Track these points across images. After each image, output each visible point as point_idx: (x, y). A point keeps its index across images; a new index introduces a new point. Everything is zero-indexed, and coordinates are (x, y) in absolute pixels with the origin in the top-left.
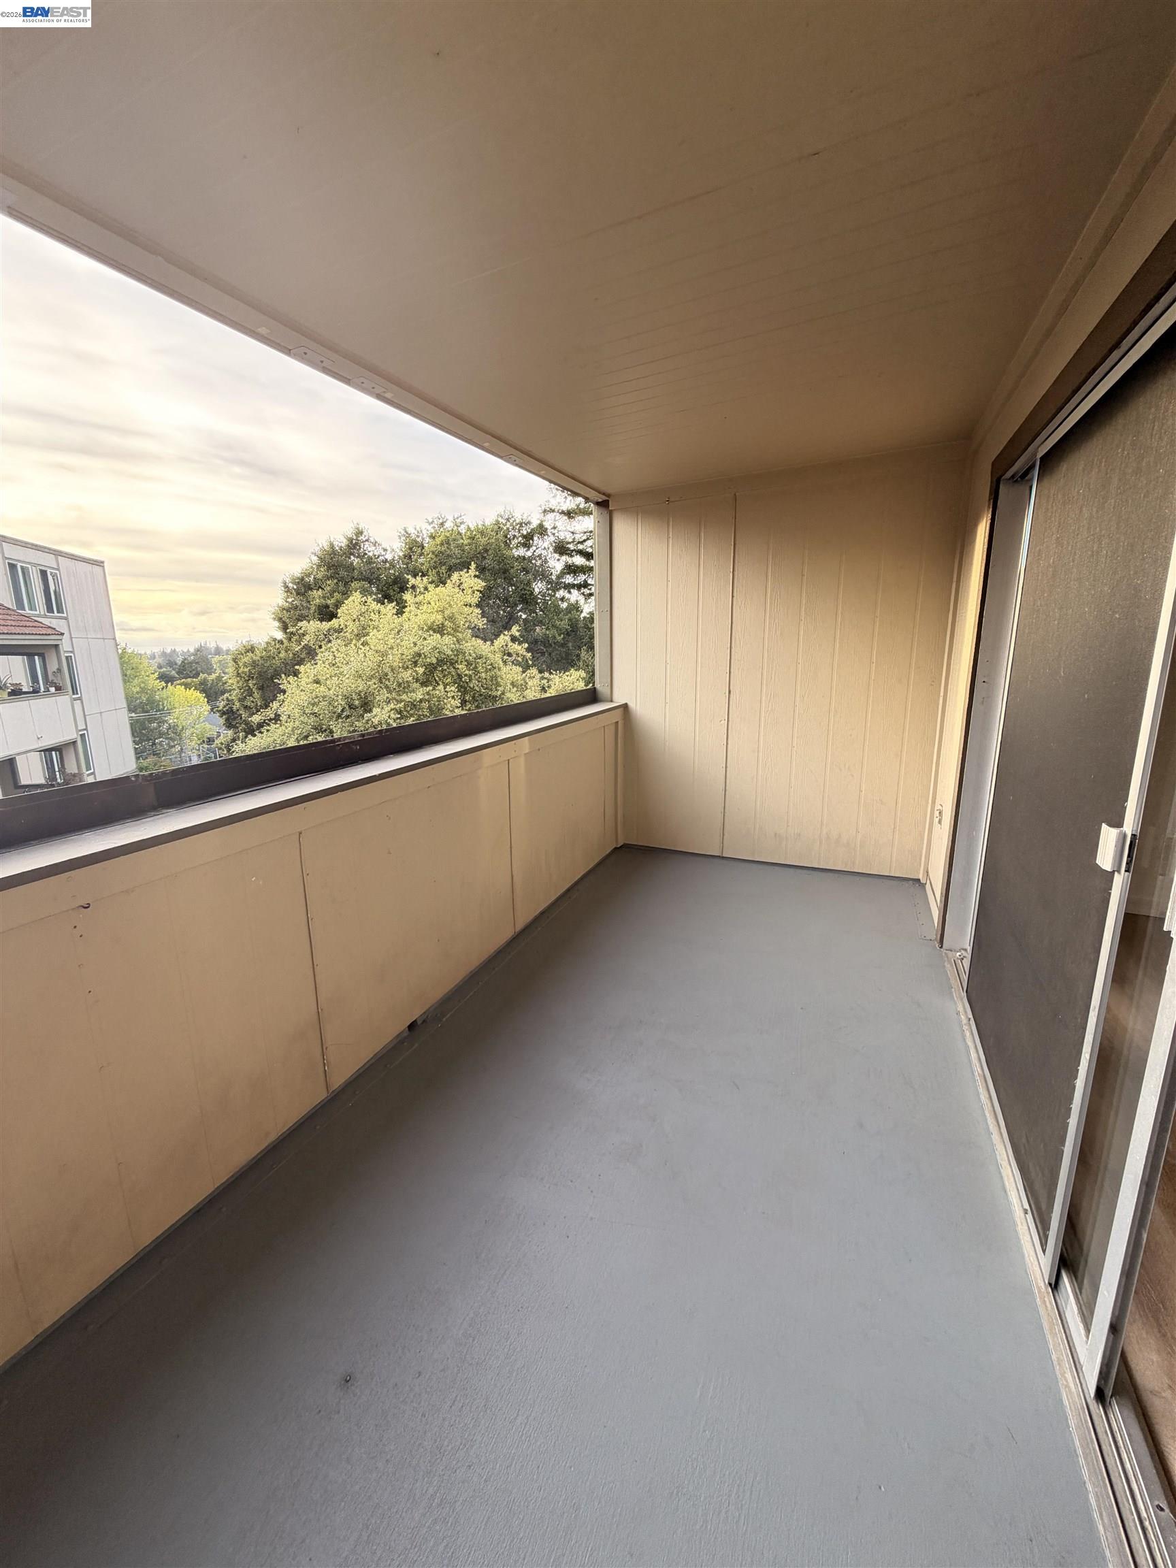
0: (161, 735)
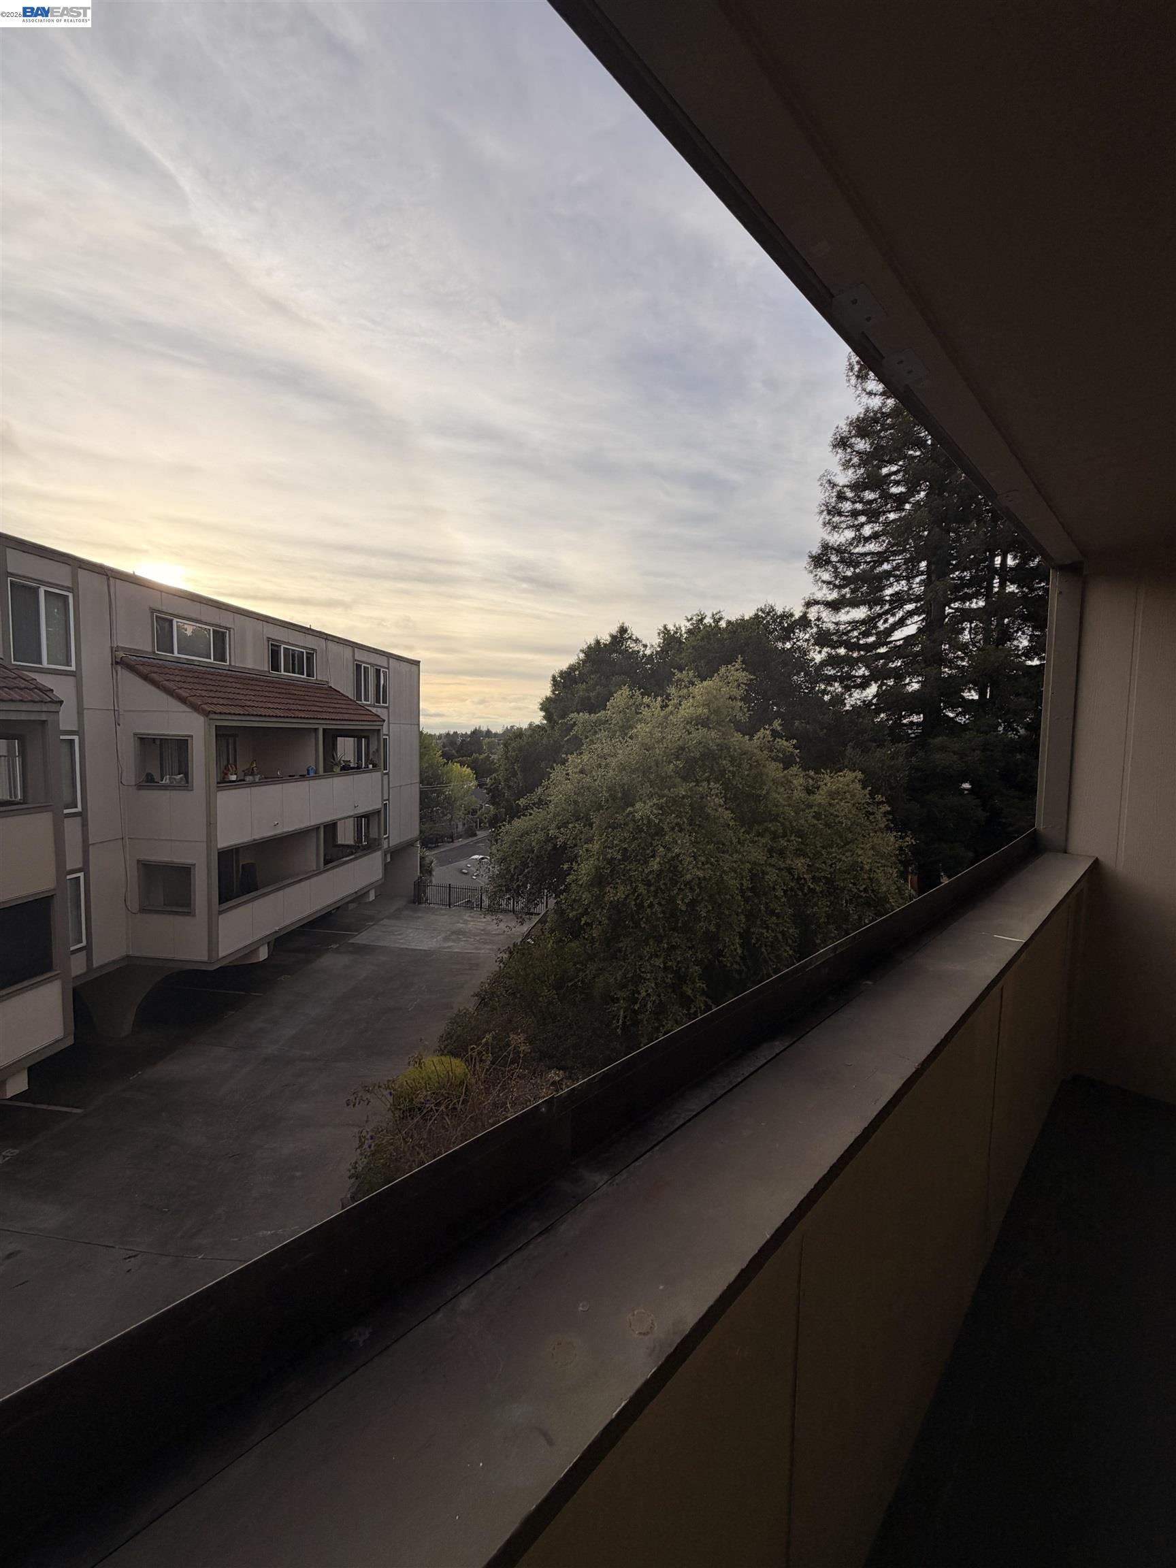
0: (438, 804)
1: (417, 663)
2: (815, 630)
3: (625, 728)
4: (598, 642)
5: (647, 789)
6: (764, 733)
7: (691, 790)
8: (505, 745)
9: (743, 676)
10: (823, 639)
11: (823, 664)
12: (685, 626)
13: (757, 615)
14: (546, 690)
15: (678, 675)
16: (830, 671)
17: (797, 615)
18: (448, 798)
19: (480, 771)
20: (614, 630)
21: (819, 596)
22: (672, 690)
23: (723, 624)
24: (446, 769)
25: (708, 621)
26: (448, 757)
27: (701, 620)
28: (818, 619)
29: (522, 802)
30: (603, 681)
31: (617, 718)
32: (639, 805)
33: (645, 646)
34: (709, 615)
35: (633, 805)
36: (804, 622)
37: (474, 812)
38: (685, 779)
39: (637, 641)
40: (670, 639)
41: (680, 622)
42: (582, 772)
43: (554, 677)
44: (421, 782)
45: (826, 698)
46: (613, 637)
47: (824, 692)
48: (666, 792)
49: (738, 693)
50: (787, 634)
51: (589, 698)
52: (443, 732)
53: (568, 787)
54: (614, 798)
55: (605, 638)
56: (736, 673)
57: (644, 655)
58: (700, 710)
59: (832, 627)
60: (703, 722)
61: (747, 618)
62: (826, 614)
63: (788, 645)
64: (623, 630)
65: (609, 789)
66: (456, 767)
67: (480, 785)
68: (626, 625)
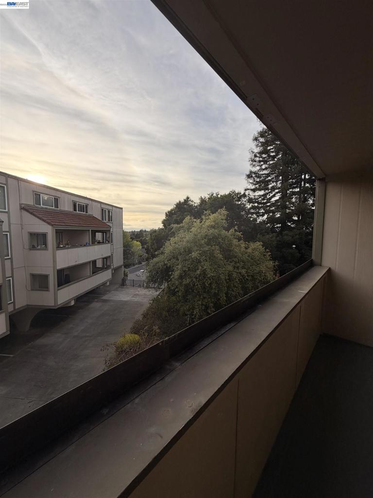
1: (122, 208)
2: (248, 198)
3: (189, 229)
4: (180, 202)
5: (196, 248)
6: (232, 230)
7: (209, 248)
8: (151, 235)
9: (226, 213)
10: (250, 201)
11: (250, 208)
12: (207, 196)
13: (230, 193)
14: (164, 217)
15: (205, 212)
16: (252, 211)
17: (242, 193)
18: (132, 252)
19: (143, 243)
20: (185, 198)
21: (249, 187)
22: (203, 217)
23: (219, 196)
24: (132, 242)
25: (215, 195)
26: (132, 239)
27: (212, 195)
28: (249, 195)
29: (156, 253)
30: (182, 214)
31: (186, 226)
32: (193, 253)
33: (195, 203)
34: (215, 193)
35: (191, 253)
36: (244, 195)
37: (141, 256)
38: (208, 245)
39: (192, 201)
40: (203, 201)
41: (206, 195)
42: (175, 243)
43: (166, 213)
44: (124, 247)
45: (251, 219)
46: (185, 200)
47: (251, 217)
48: (202, 249)
49: (224, 218)
50: (239, 199)
51: (177, 220)
52: (131, 231)
53: (171, 248)
54: (185, 251)
55: (182, 201)
56: (223, 212)
57: (195, 206)
58: (212, 223)
59: (253, 197)
60: (213, 227)
61: (227, 194)
62: (251, 193)
63: (240, 203)
64: (188, 198)
65: (184, 249)
66: (135, 242)
67: (143, 248)
68: (189, 196)
